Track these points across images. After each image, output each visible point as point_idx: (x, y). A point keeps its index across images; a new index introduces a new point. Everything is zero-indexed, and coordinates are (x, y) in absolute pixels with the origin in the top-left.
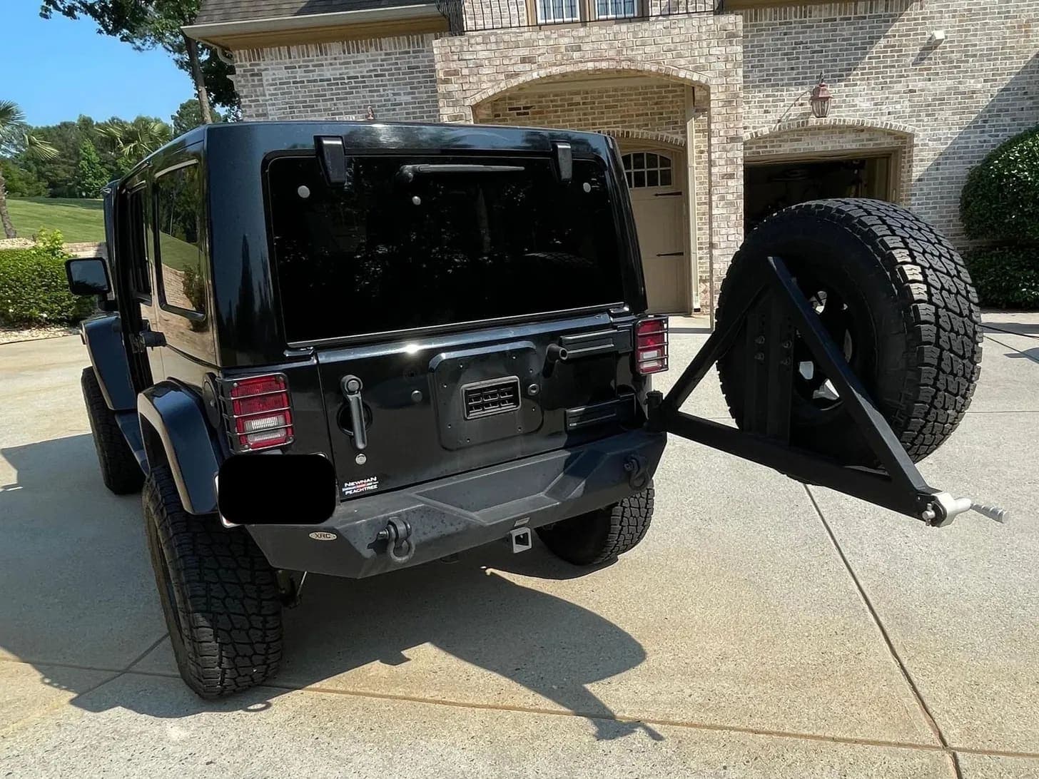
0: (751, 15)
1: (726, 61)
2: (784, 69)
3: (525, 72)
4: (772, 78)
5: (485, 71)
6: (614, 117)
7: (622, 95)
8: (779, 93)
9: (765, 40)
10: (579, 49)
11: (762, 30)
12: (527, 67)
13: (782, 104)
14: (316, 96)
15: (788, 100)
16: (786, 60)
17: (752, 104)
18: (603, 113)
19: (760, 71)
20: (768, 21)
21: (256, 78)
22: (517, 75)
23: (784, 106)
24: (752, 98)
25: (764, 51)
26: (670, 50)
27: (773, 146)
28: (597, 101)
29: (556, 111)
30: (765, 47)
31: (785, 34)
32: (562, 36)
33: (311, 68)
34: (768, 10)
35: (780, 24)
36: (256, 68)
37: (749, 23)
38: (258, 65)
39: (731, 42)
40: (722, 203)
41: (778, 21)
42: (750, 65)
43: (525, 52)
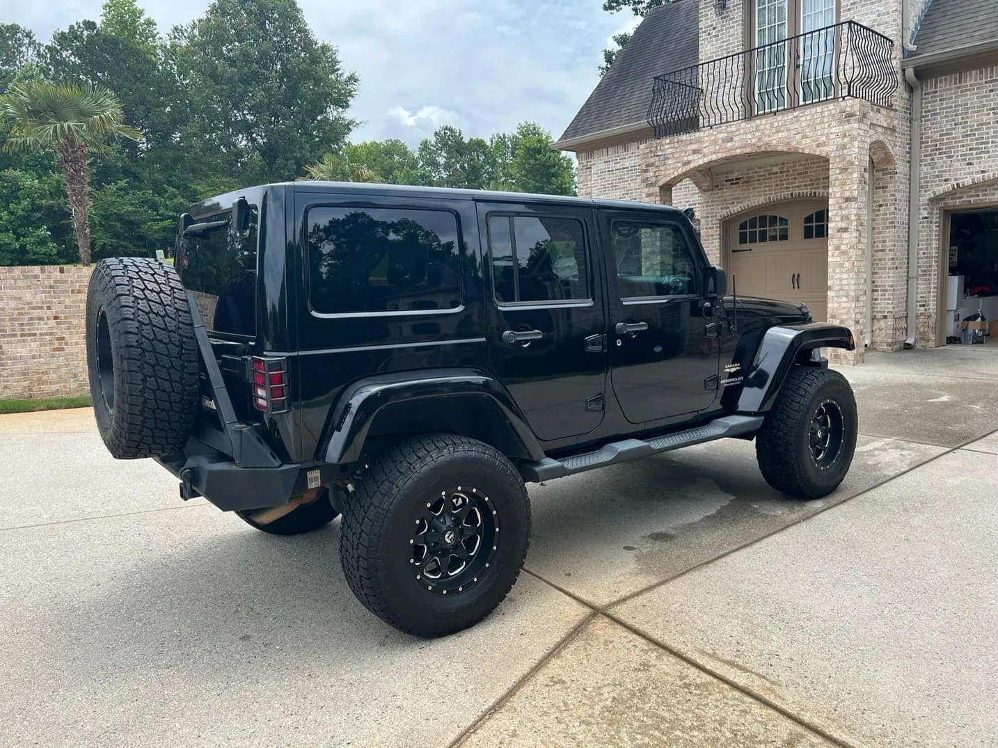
0: (956, 79)
1: (845, 136)
2: (989, 123)
3: (695, 160)
4: (977, 133)
5: (670, 162)
6: (804, 182)
7: (812, 163)
8: (983, 146)
9: (969, 99)
10: (731, 140)
11: (966, 90)
12: (696, 156)
13: (986, 155)
14: (619, 179)
15: (993, 151)
16: (992, 115)
17: (955, 158)
18: (795, 179)
19: (964, 128)
20: (973, 82)
21: (588, 170)
22: (689, 162)
23: (989, 157)
24: (954, 152)
25: (968, 109)
26: (798, 133)
27: (985, 195)
28: (791, 170)
29: (759, 180)
30: (969, 106)
31: (992, 91)
32: (720, 133)
33: (618, 161)
34: (974, 72)
35: (986, 82)
36: (589, 164)
37: (953, 86)
38: (590, 162)
39: (848, 121)
40: (837, 252)
41: (984, 81)
42: (953, 123)
43: (694, 147)
